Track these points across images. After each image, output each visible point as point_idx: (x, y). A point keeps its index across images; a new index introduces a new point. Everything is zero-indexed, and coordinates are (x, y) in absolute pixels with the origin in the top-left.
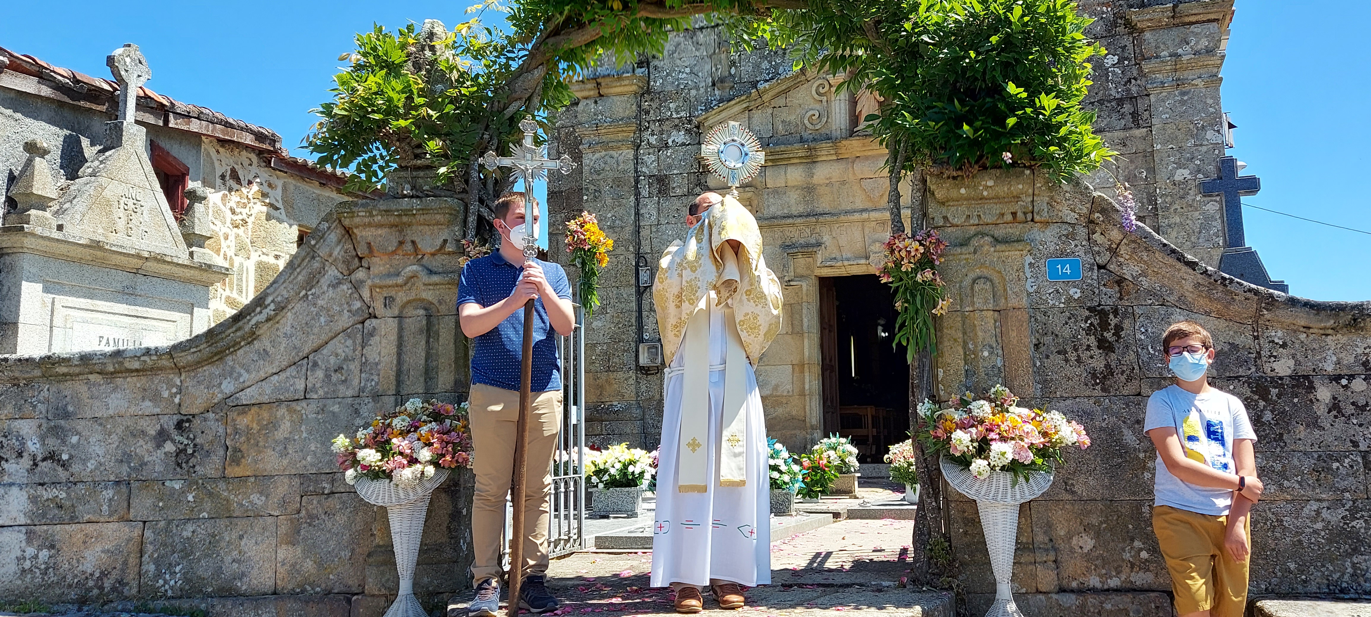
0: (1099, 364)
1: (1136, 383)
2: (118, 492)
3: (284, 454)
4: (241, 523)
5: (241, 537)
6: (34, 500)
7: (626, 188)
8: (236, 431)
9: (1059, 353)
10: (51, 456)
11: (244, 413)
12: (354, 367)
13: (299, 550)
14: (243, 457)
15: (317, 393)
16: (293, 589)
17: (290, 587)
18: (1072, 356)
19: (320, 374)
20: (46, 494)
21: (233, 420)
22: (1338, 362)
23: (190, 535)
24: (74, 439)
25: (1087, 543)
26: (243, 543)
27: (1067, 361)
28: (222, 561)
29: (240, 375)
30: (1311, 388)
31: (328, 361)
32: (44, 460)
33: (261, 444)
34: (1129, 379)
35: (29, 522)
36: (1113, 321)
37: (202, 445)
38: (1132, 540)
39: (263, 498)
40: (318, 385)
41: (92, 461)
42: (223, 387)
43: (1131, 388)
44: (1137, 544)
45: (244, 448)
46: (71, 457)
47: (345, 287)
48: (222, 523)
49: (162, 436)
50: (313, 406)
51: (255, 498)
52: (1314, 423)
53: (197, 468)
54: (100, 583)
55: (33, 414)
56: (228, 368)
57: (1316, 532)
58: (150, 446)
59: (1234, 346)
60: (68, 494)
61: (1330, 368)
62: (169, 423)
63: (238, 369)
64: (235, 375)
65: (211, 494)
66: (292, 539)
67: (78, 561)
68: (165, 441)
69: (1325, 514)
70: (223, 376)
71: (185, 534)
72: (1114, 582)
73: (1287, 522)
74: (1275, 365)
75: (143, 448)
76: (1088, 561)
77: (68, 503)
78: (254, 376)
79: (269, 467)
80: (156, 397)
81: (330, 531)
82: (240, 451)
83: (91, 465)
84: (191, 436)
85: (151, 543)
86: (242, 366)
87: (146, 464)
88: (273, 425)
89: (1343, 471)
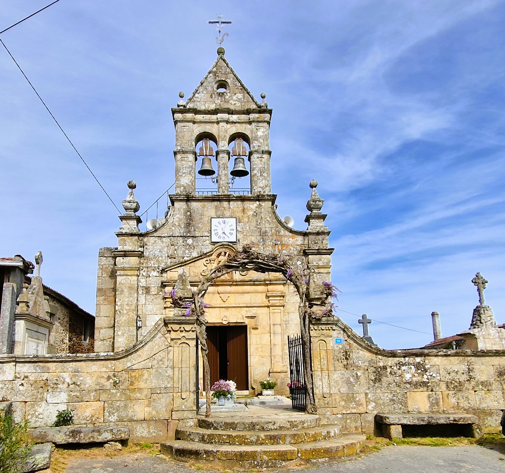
0: (345, 363)
1: (353, 367)
2: (96, 393)
3: (146, 383)
4: (134, 401)
5: (134, 405)
6: (69, 396)
7: (134, 291)
8: (131, 376)
9: (337, 360)
10: (74, 383)
11: (134, 372)
12: (166, 360)
13: (151, 408)
14: (134, 383)
15: (155, 366)
16: (150, 419)
17: (149, 418)
18: (340, 361)
19: (156, 362)
20: (73, 394)
21: (131, 374)
22: (391, 363)
23: (119, 405)
24: (81, 378)
25: (343, 403)
26: (135, 407)
27: (339, 362)
28: (129, 412)
29: (133, 361)
30: (386, 369)
31: (158, 358)
32: (72, 384)
33: (139, 380)
34: (351, 366)
35: (67, 402)
36: (348, 353)
37: (121, 381)
38: (352, 402)
39: (140, 395)
40: (155, 365)
41: (88, 385)
42: (127, 364)
43: (352, 369)
44: (353, 403)
45: (134, 381)
46: (81, 383)
47: (163, 338)
48: (128, 401)
49: (109, 378)
50: (154, 370)
51: (138, 394)
52: (387, 376)
53: (120, 387)
54: (91, 419)
55: (67, 371)
56: (129, 359)
57: (387, 400)
58: (105, 380)
59: (372, 360)
60: (80, 394)
61: (390, 365)
62: (111, 374)
63: (132, 360)
64: (131, 361)
65: (124, 394)
66: (148, 406)
67: (84, 413)
68: (110, 379)
69: (389, 396)
70: (127, 361)
71: (117, 405)
72: (348, 412)
73: (382, 398)
74: (380, 364)
75: (103, 381)
76: (343, 407)
77: (80, 397)
78: (137, 362)
79: (141, 386)
80: (107, 367)
81: (159, 403)
82: (133, 382)
83: (87, 386)
84: (118, 378)
85: (107, 407)
86: (133, 359)
87: (104, 385)
88: (142, 375)
89: (392, 387)
